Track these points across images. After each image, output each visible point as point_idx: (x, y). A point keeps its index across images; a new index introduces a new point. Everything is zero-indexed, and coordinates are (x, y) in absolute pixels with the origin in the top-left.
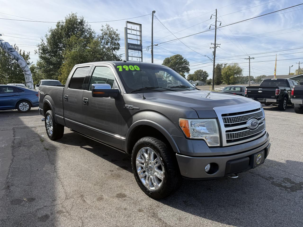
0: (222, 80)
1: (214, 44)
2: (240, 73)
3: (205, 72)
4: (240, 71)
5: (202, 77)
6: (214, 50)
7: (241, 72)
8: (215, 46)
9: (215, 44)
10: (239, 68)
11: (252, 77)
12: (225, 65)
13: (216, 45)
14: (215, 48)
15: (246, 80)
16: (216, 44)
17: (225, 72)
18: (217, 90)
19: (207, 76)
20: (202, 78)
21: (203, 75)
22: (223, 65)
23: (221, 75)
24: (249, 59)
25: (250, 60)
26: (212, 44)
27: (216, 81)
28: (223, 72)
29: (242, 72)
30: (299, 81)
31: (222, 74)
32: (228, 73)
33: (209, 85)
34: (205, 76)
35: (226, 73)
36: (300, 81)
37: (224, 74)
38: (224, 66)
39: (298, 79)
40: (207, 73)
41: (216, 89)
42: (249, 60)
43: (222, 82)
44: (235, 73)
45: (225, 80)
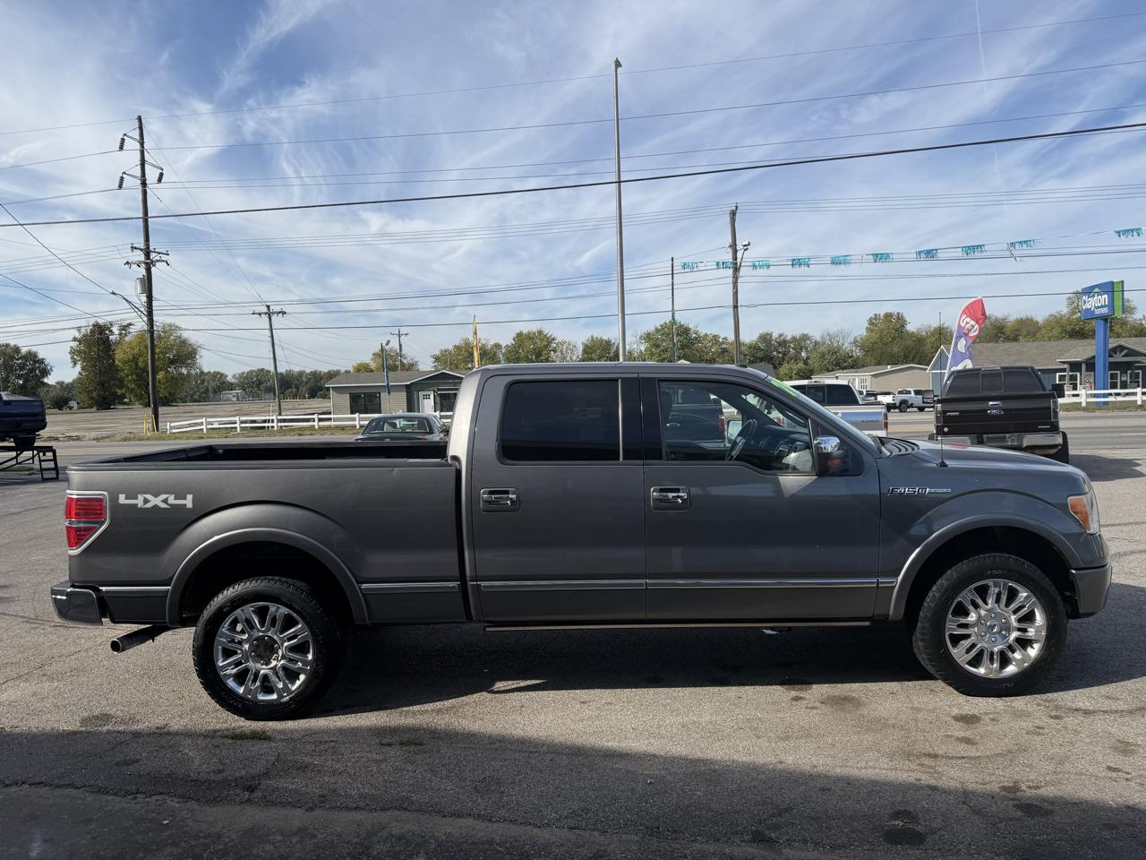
0: (121, 386)
1: (141, 250)
2: (189, 361)
3: (31, 356)
4: (190, 354)
5: (19, 377)
6: (142, 271)
7: (195, 357)
8: (147, 254)
9: (147, 253)
10: (184, 343)
11: (222, 375)
12: (124, 328)
13: (153, 256)
14: (149, 266)
15: (198, 387)
16: (151, 248)
17: (131, 357)
18: (174, 431)
19: (45, 372)
20: (21, 382)
21: (22, 367)
22: (115, 330)
23: (112, 368)
24: (269, 314)
25: (270, 319)
26: (136, 248)
27: (94, 394)
28: (119, 356)
29: (197, 357)
30: (436, 390)
31: (117, 366)
32: (141, 359)
33: (60, 409)
34: (32, 370)
35: (132, 361)
36: (439, 390)
37: (125, 363)
38: (120, 334)
39: (433, 385)
40: (42, 361)
41: (171, 428)
42: (267, 319)
43: (123, 396)
44: (172, 362)
45: (133, 389)
